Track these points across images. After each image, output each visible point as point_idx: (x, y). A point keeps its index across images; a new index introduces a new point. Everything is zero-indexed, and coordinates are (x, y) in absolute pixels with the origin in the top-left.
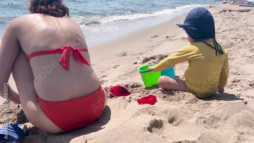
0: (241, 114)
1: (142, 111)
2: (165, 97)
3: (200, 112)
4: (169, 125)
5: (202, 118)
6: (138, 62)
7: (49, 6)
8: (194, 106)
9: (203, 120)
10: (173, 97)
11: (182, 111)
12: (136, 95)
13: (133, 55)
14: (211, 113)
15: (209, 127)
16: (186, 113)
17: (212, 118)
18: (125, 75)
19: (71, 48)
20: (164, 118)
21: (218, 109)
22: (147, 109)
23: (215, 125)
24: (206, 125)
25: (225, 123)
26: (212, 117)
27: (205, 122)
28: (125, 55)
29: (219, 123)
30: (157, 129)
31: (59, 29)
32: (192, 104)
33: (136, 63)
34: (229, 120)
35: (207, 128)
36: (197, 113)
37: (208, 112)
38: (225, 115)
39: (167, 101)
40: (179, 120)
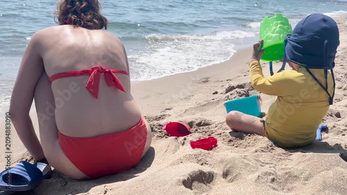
0: (331, 173)
1: (189, 158)
2: (230, 141)
3: (271, 165)
4: (223, 180)
5: (270, 174)
6: (219, 91)
7: (83, 14)
8: (265, 157)
9: (272, 177)
10: (242, 141)
11: (242, 162)
12: (194, 137)
13: (218, 81)
14: (287, 169)
15: (280, 188)
16: (247, 165)
17: (287, 176)
18: (195, 108)
19: (102, 68)
20: (218, 171)
21: (300, 162)
22: (196, 156)
23: (289, 186)
24: (274, 185)
25: (305, 184)
26: (286, 173)
27: (273, 180)
28: (206, 81)
29: (296, 184)
30: (202, 184)
31: (89, 44)
32: (263, 153)
33: (216, 93)
34: (312, 180)
35: (274, 189)
36: (267, 166)
37: (283, 167)
38: (307, 172)
39: (232, 147)
40: (234, 175)
